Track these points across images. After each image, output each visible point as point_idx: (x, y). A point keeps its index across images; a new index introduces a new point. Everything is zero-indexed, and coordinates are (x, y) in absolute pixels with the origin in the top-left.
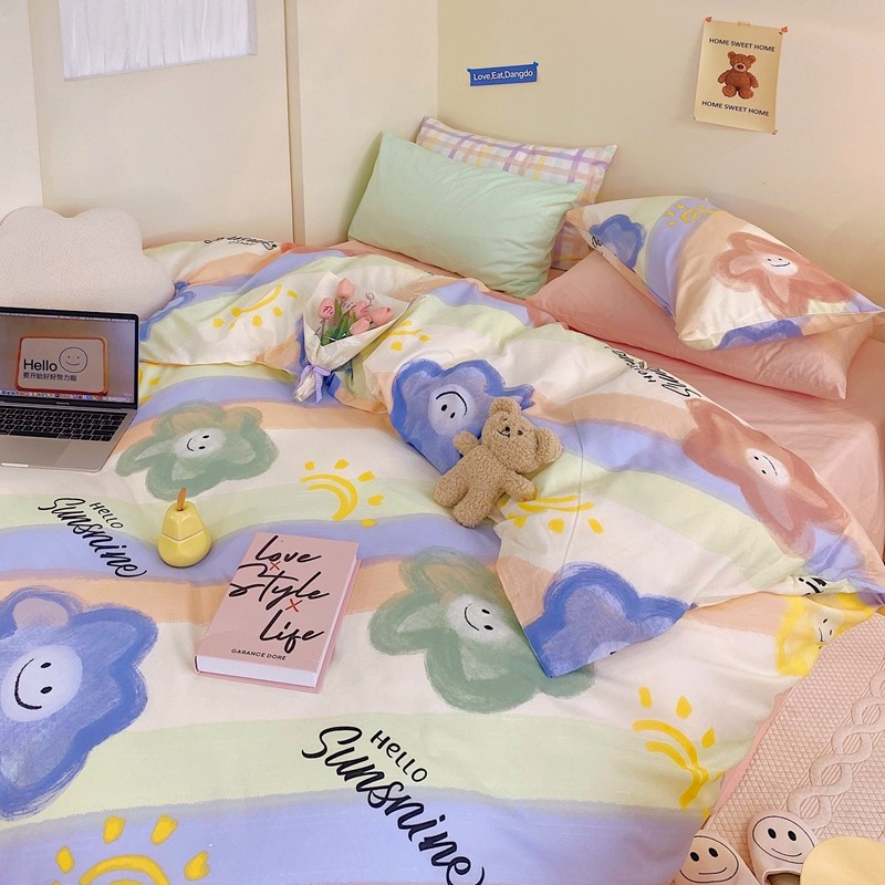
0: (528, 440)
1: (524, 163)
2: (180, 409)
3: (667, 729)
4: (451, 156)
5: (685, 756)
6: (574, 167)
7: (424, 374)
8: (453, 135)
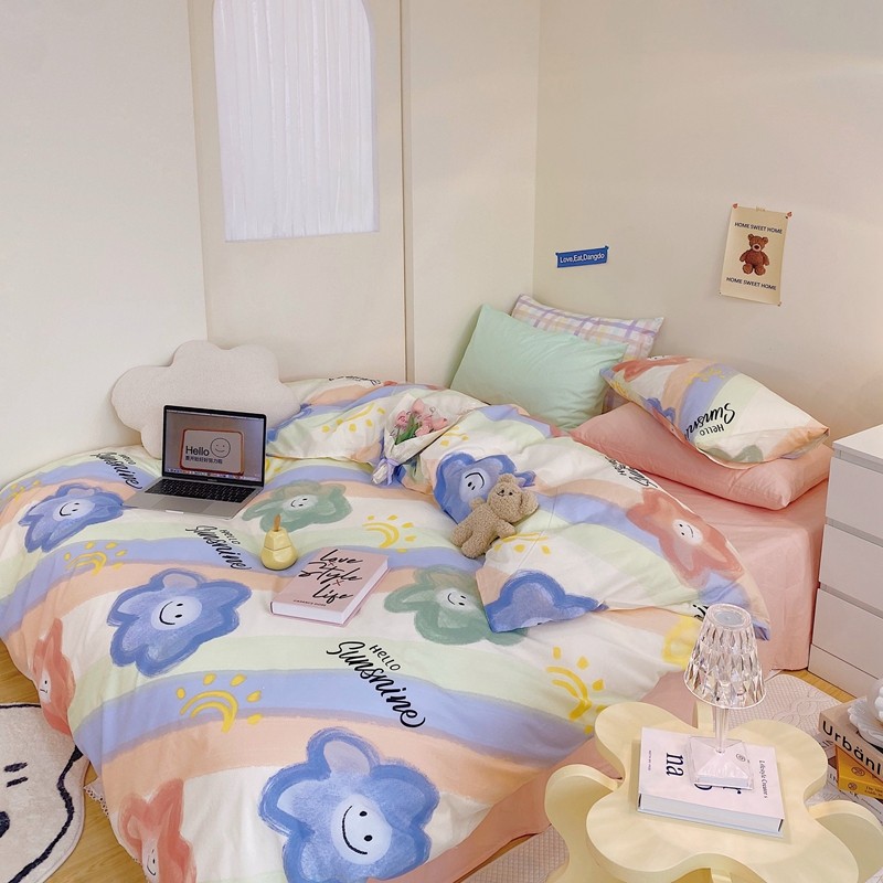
0: (515, 498)
1: (589, 331)
2: (292, 484)
3: (569, 673)
4: (536, 326)
5: (578, 691)
6: (628, 334)
7: (460, 462)
8: (541, 309)
